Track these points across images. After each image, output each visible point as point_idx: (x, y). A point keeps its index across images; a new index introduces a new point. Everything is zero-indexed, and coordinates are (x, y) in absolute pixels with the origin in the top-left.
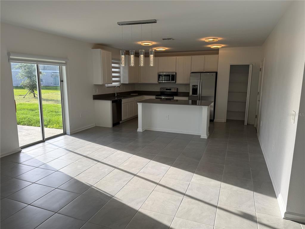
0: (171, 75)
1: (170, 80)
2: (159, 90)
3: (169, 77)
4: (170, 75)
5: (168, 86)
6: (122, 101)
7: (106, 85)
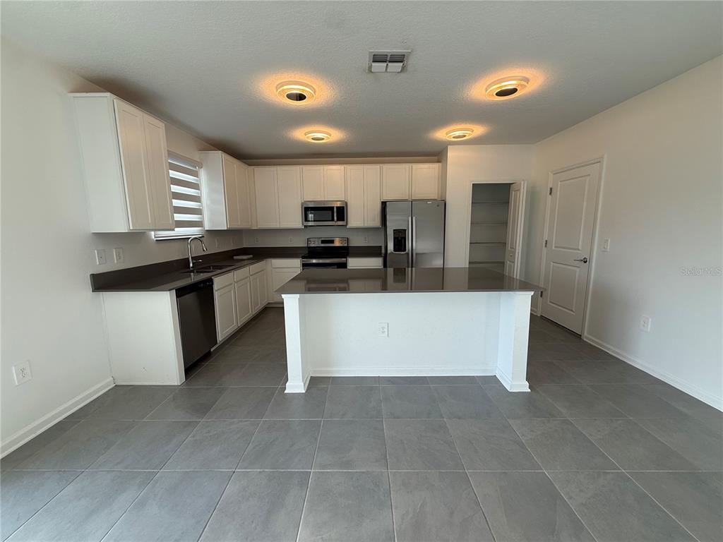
0: (335, 209)
1: (333, 220)
2: (303, 244)
3: (330, 212)
4: (333, 208)
5: (326, 234)
6: (213, 284)
7: (151, 236)
